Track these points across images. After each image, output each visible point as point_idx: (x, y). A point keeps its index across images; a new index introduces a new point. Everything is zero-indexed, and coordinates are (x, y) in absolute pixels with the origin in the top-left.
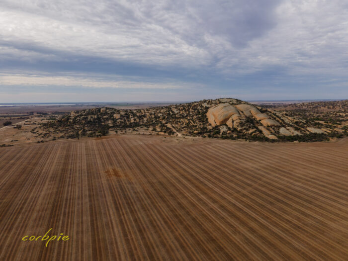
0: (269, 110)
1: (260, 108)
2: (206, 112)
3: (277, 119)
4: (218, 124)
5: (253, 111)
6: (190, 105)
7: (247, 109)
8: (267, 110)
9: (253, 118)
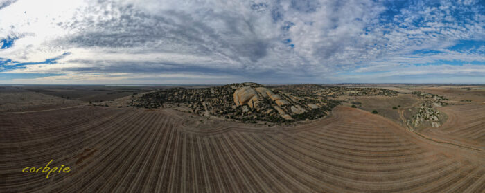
1: (273, 90)
2: (233, 93)
3: (287, 98)
4: (241, 104)
5: (269, 92)
6: (223, 87)
7: (263, 91)
8: (278, 91)
9: (269, 98)
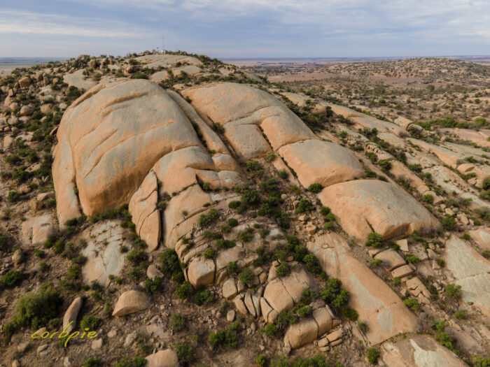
0: (338, 110)
1: (299, 100)
3: (398, 169)
8: (329, 112)
9: (278, 165)
